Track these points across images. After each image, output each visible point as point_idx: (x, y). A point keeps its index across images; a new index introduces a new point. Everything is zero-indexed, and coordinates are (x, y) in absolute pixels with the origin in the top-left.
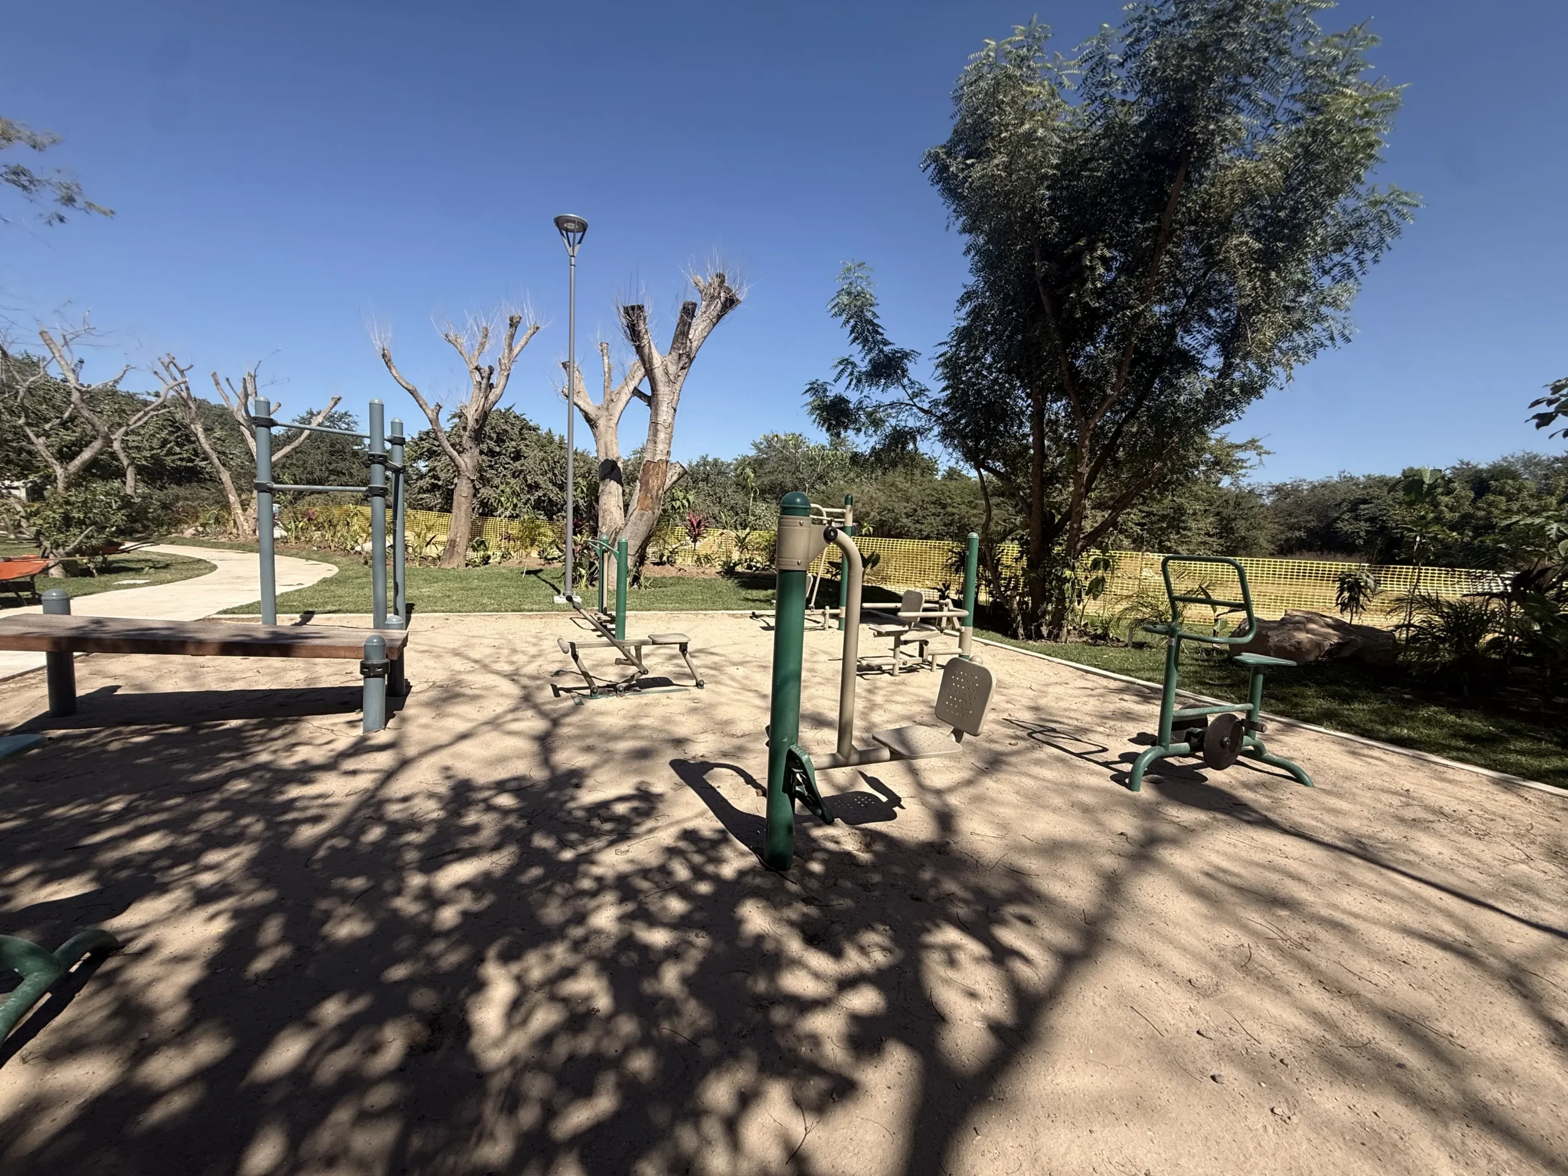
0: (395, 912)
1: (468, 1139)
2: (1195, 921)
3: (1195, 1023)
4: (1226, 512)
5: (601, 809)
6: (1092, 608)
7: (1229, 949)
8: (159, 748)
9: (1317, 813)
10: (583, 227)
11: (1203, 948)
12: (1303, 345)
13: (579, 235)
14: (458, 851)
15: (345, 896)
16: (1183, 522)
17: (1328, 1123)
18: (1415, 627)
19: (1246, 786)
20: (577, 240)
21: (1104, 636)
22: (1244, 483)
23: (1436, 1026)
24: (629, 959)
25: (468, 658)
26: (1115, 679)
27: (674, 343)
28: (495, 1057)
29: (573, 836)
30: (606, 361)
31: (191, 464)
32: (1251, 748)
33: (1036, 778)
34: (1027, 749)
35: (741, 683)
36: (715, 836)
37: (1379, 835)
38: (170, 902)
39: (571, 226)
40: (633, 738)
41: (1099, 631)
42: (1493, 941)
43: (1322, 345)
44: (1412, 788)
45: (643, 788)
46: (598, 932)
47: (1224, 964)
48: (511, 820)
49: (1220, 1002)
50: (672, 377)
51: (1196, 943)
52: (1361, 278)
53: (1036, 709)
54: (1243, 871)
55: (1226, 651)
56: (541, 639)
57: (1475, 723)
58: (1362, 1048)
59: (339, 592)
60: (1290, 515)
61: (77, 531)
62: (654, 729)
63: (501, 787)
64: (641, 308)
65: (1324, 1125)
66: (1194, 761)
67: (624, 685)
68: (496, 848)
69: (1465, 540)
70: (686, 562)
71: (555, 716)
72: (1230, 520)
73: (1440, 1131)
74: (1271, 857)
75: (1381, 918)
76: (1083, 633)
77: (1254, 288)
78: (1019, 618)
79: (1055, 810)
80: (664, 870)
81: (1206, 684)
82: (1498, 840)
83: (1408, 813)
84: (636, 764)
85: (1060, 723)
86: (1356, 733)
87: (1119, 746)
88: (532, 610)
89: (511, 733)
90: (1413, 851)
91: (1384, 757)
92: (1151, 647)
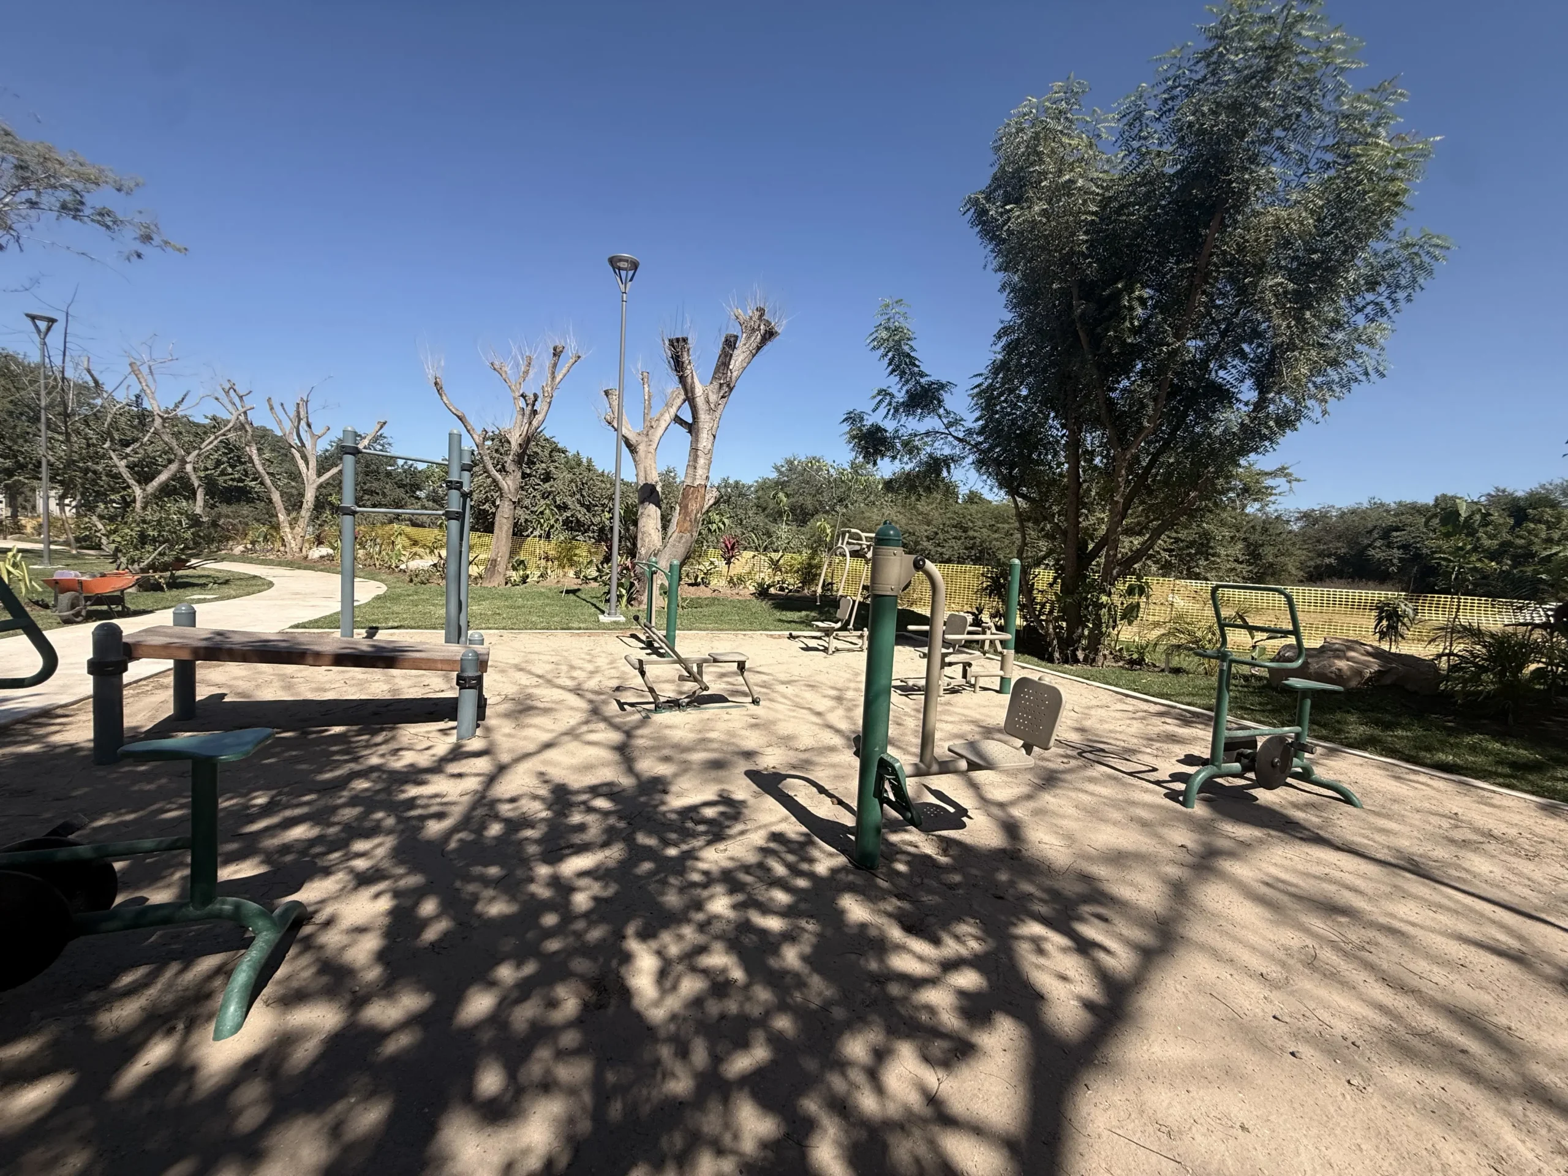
0: (533, 896)
1: (654, 1076)
2: (1261, 925)
3: (1271, 1010)
4: (1252, 538)
5: (689, 813)
6: (1127, 634)
7: (1295, 948)
8: (278, 750)
9: (1368, 833)
10: (635, 266)
11: (1272, 949)
12: (1337, 380)
13: (631, 273)
14: (572, 846)
15: (486, 882)
16: (1212, 548)
17: (1401, 1095)
18: (1456, 655)
19: (1296, 806)
20: (629, 278)
21: (1140, 662)
22: (1270, 509)
23: (1495, 1020)
24: (749, 940)
25: (530, 673)
26: (1156, 703)
27: (715, 373)
28: (658, 1015)
29: (673, 836)
30: (646, 389)
31: (241, 485)
32: (1300, 770)
33: (1092, 794)
34: (1079, 767)
35: (793, 701)
36: (802, 839)
37: (1430, 853)
38: (337, 882)
39: (623, 265)
40: (705, 750)
41: (1135, 656)
42: (1546, 950)
43: (1356, 380)
44: (1460, 811)
45: (725, 795)
46: (717, 917)
47: (1291, 962)
48: (612, 821)
49: (1292, 993)
50: (712, 406)
51: (1261, 941)
52: (1395, 317)
53: (1081, 730)
54: (1301, 883)
55: (1266, 678)
56: (594, 657)
57: (1521, 751)
58: (1426, 1035)
59: (396, 608)
60: (1319, 541)
61: (150, 548)
62: (722, 742)
63: (594, 791)
64: (685, 340)
65: (1394, 1096)
66: (1243, 782)
67: (686, 700)
68: (605, 845)
69: (1504, 568)
70: (718, 583)
71: (626, 728)
72: (1258, 546)
73: (1502, 1104)
74: (1327, 870)
75: (1437, 927)
76: (1117, 659)
77: (1289, 327)
78: (1055, 642)
79: (1115, 823)
80: (762, 867)
81: (1246, 709)
82: (1548, 861)
83: (1458, 835)
84: (714, 774)
85: (1108, 744)
86: (1399, 759)
87: (1168, 767)
88: (580, 629)
89: (590, 743)
90: (1465, 869)
91: (1430, 782)
92: (1188, 673)
